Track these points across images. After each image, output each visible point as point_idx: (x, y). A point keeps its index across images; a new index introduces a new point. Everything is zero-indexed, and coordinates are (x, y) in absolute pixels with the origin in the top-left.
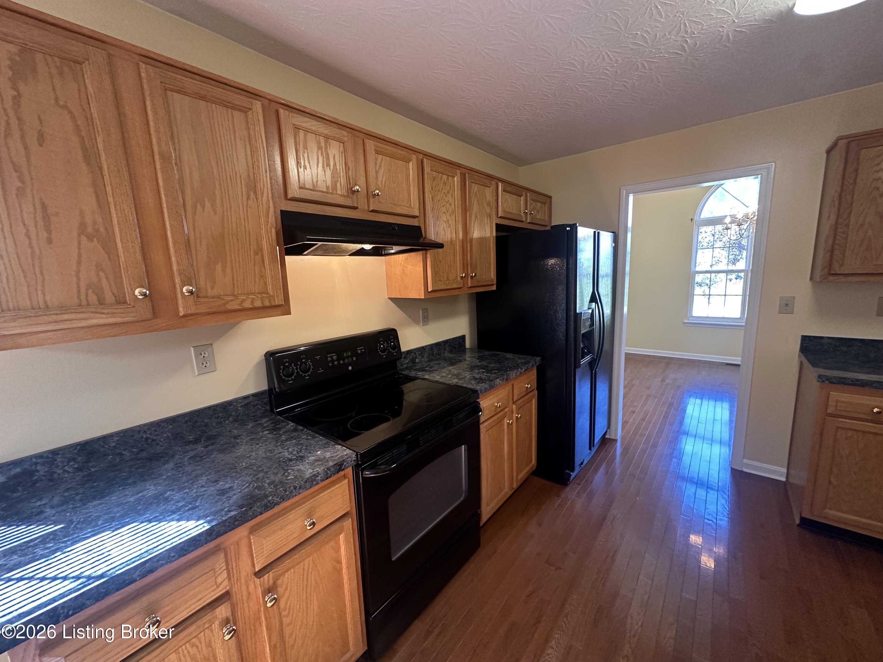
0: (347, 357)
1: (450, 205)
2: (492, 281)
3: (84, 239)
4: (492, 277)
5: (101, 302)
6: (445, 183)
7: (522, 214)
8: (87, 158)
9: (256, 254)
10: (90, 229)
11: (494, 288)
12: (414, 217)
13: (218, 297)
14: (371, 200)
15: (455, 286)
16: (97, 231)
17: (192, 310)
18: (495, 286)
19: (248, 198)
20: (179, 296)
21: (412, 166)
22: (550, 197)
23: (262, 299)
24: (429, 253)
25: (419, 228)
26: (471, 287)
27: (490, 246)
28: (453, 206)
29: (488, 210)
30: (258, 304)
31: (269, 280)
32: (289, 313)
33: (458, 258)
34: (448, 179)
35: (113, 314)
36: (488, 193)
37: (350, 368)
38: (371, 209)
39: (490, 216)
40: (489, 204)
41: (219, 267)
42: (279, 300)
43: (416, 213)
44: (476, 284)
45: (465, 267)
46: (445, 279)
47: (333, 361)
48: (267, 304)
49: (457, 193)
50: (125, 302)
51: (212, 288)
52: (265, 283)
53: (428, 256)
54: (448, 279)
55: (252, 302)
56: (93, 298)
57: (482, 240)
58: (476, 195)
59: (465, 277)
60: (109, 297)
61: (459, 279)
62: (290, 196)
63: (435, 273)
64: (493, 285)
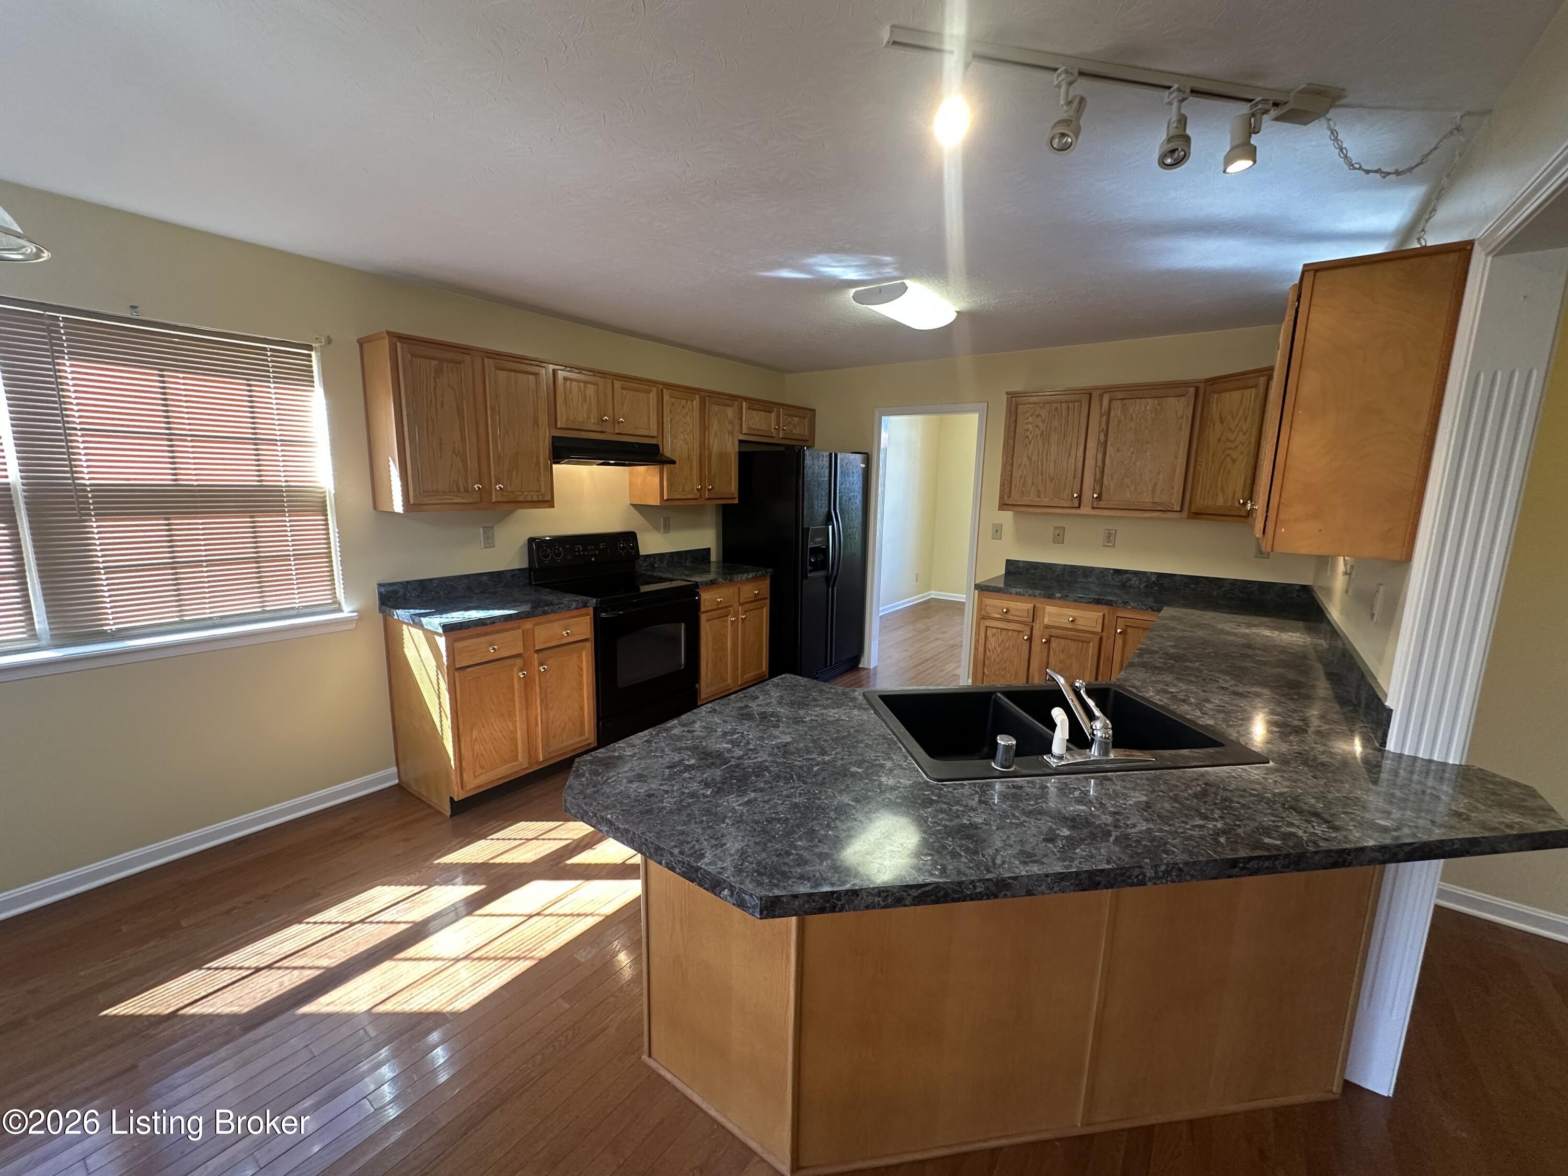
0: (591, 550)
1: (689, 425)
2: (733, 494)
3: (454, 455)
4: (733, 490)
5: (458, 490)
6: (683, 407)
7: (773, 430)
8: (458, 413)
9: (536, 465)
10: (457, 451)
11: (736, 501)
12: (653, 437)
13: (512, 492)
14: (617, 425)
15: (690, 497)
16: (459, 451)
17: (499, 499)
18: (737, 499)
19: (534, 430)
20: (494, 490)
21: (653, 396)
22: (814, 410)
23: (538, 495)
24: (665, 466)
25: (657, 446)
26: (708, 499)
27: (731, 461)
28: (691, 425)
29: (730, 427)
30: (535, 498)
31: (542, 484)
32: (553, 507)
33: (695, 471)
34: (687, 403)
35: (463, 498)
36: (730, 412)
37: (593, 559)
38: (616, 432)
39: (731, 433)
40: (731, 423)
41: (514, 473)
42: (548, 498)
43: (655, 434)
44: (713, 496)
45: (701, 481)
46: (681, 489)
47: (579, 551)
48: (541, 499)
49: (696, 414)
50: (468, 492)
51: (510, 485)
52: (540, 486)
53: (665, 469)
54: (683, 490)
55: (532, 498)
56: (455, 488)
57: (722, 456)
58: (716, 414)
59: (701, 488)
60: (462, 489)
61: (695, 490)
62: (558, 427)
63: (671, 485)
64: (734, 498)
